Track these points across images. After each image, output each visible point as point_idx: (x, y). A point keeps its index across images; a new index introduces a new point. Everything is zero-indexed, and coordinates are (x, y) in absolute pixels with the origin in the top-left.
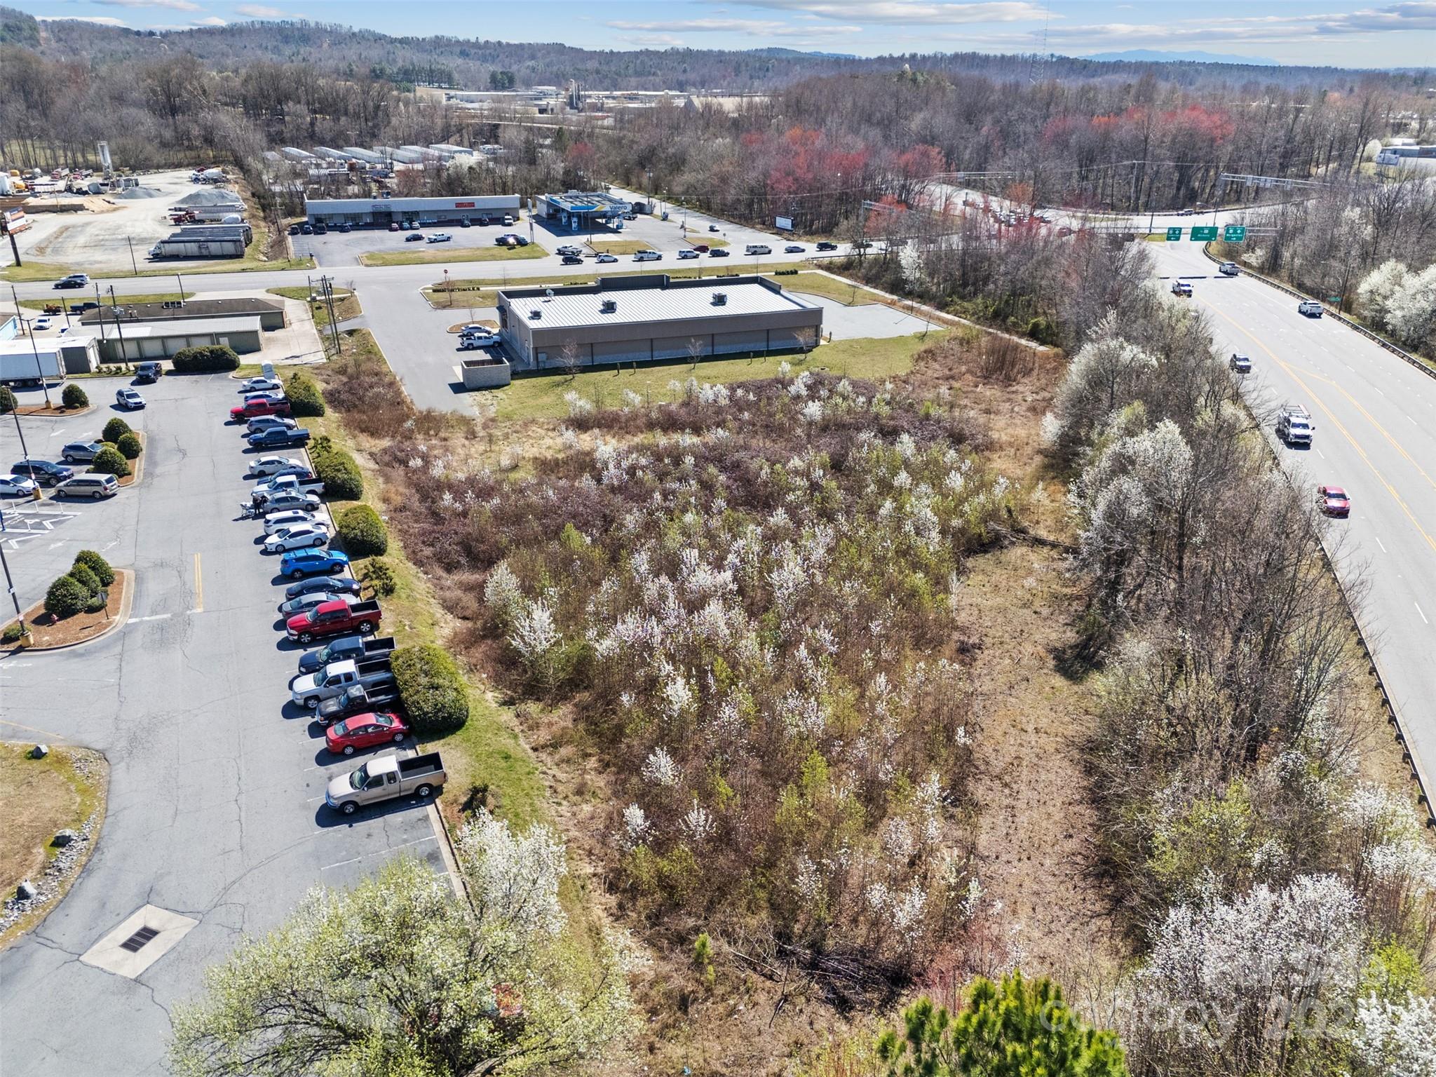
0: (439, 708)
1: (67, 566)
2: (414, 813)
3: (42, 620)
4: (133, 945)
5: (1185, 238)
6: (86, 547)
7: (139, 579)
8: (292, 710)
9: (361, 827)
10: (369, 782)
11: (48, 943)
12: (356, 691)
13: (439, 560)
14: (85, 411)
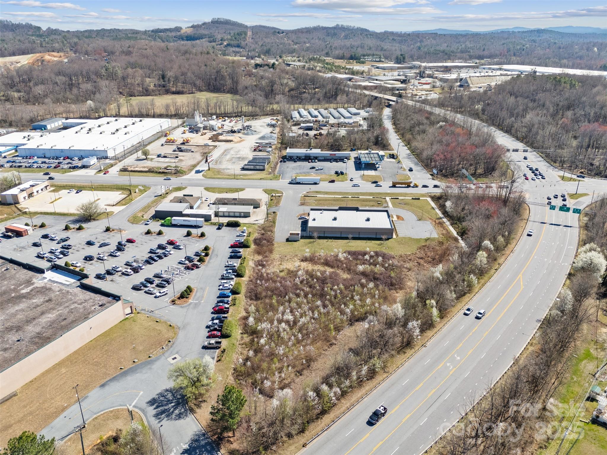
0: (226, 333)
1: (185, 288)
2: (215, 350)
3: (179, 298)
4: (173, 359)
5: (557, 209)
6: (189, 285)
7: (197, 292)
8: (207, 327)
9: (207, 350)
10: (210, 344)
11: (164, 356)
12: (216, 327)
13: (250, 297)
14: (204, 238)
